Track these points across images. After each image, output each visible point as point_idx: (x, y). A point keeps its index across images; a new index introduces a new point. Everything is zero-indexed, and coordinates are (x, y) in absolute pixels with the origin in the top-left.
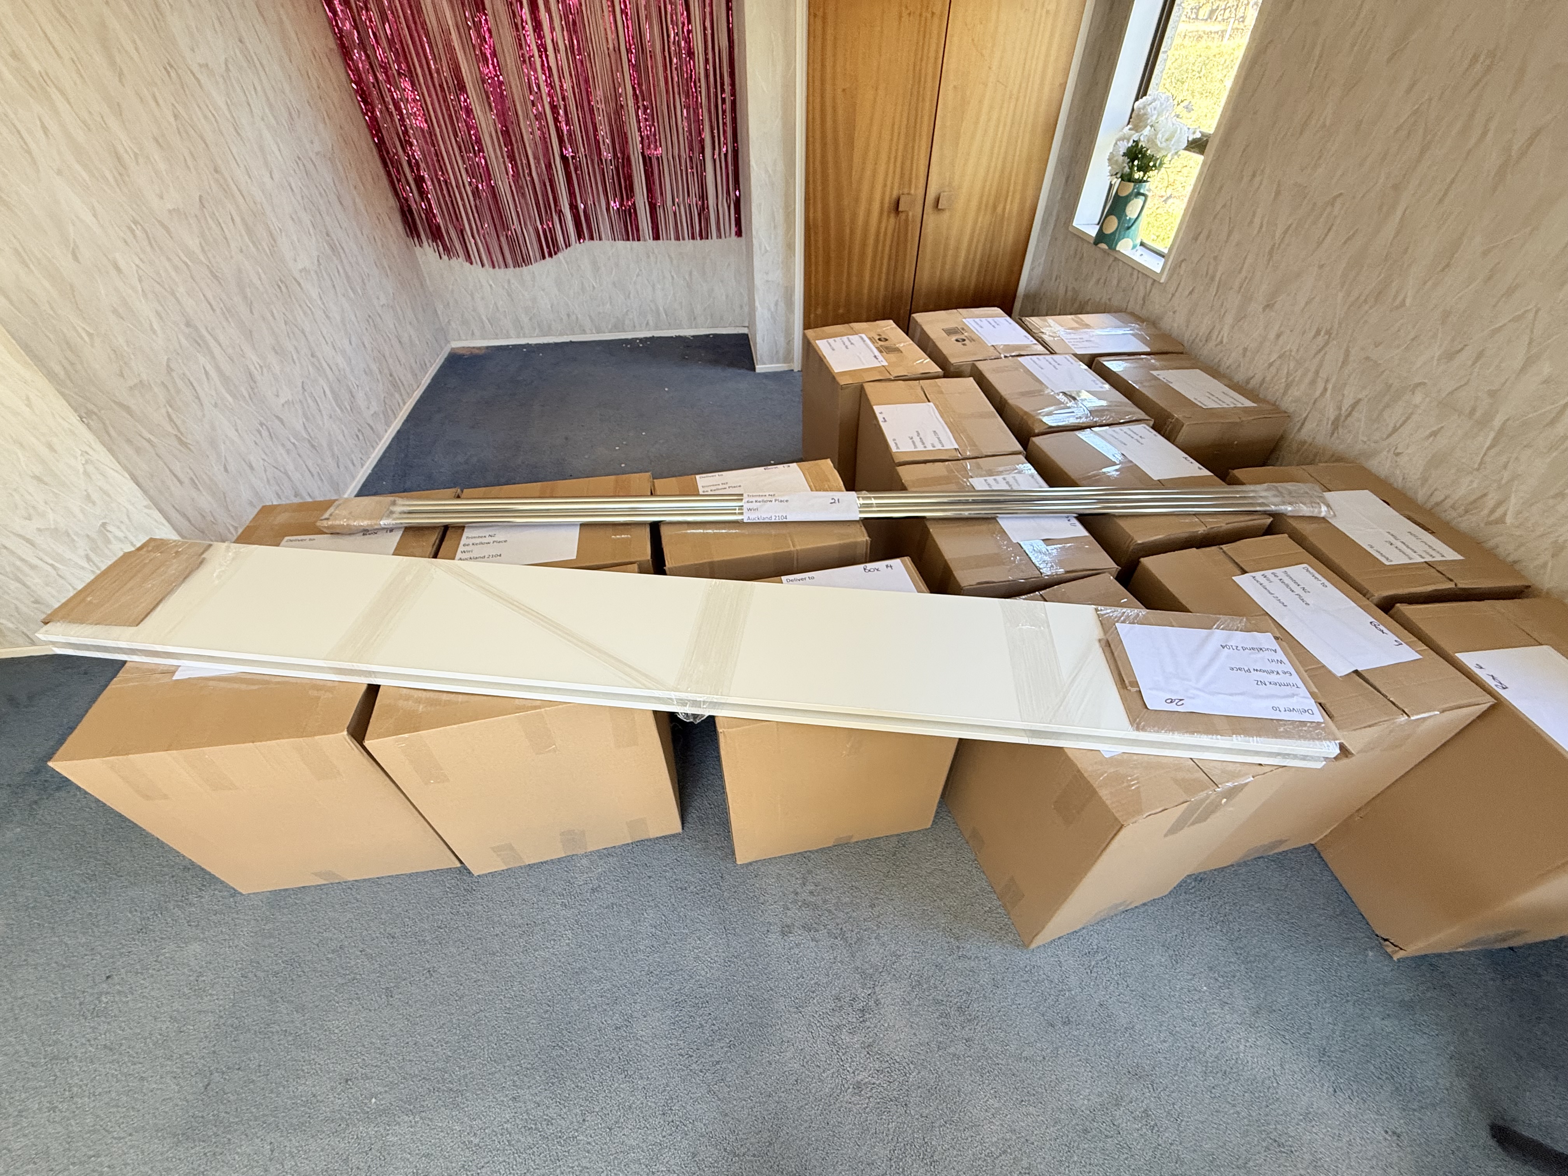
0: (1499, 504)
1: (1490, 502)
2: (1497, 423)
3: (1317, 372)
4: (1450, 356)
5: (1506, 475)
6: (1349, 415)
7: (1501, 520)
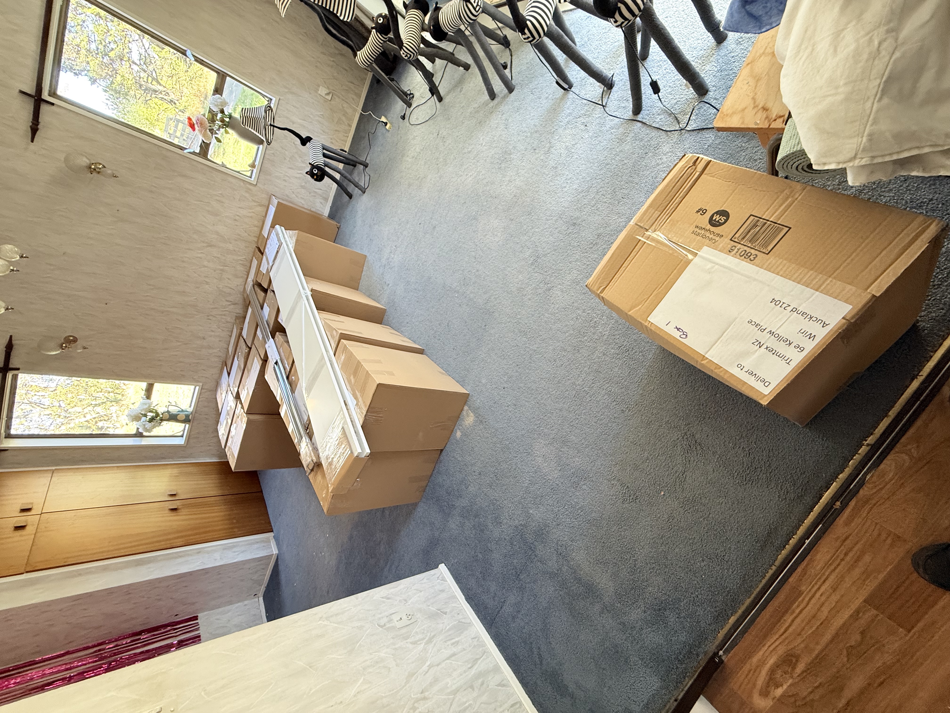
0: (242, 261)
1: (241, 262)
2: (222, 268)
3: (221, 315)
4: (207, 283)
5: (233, 262)
6: (231, 302)
7: (245, 259)
